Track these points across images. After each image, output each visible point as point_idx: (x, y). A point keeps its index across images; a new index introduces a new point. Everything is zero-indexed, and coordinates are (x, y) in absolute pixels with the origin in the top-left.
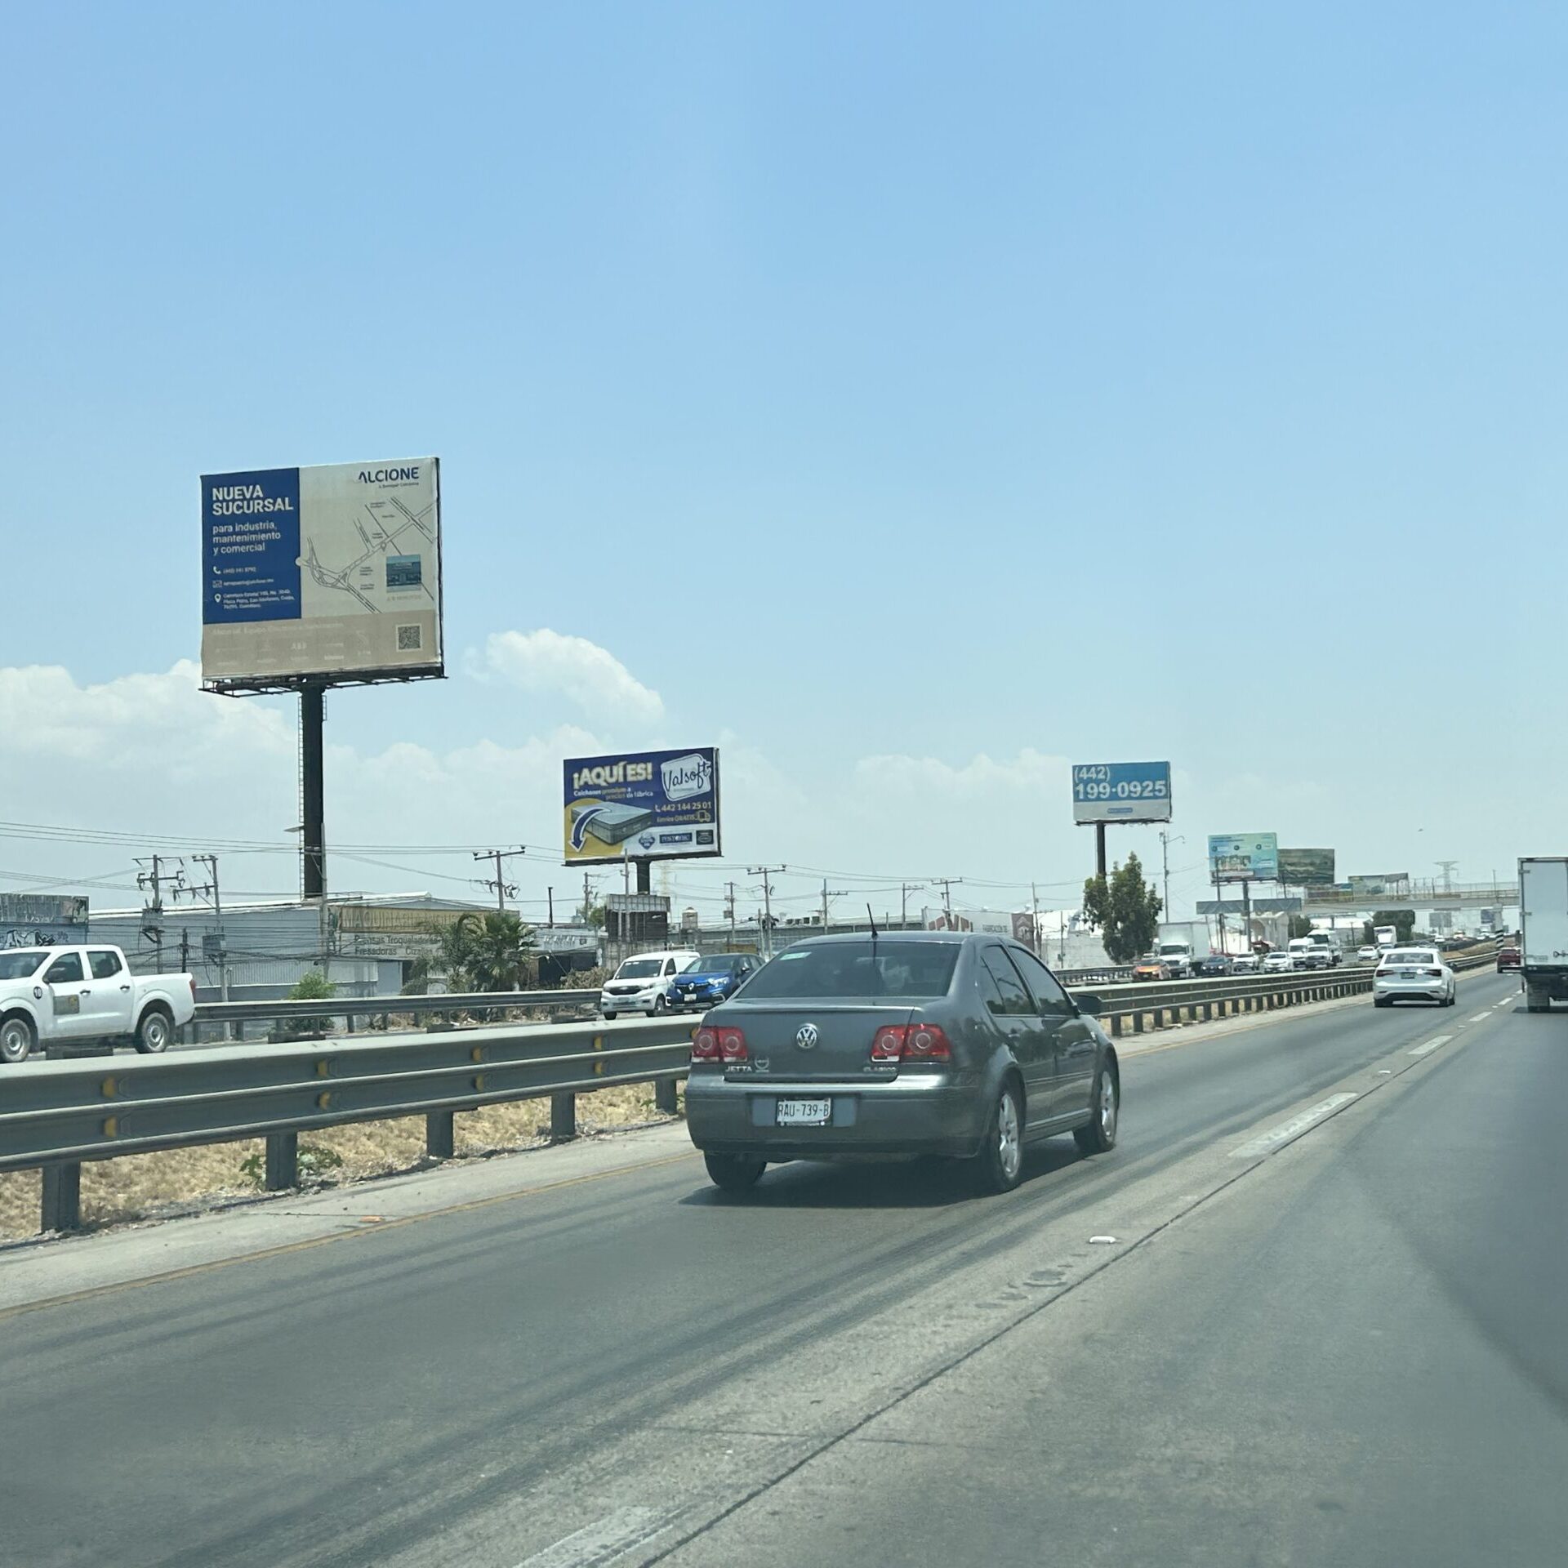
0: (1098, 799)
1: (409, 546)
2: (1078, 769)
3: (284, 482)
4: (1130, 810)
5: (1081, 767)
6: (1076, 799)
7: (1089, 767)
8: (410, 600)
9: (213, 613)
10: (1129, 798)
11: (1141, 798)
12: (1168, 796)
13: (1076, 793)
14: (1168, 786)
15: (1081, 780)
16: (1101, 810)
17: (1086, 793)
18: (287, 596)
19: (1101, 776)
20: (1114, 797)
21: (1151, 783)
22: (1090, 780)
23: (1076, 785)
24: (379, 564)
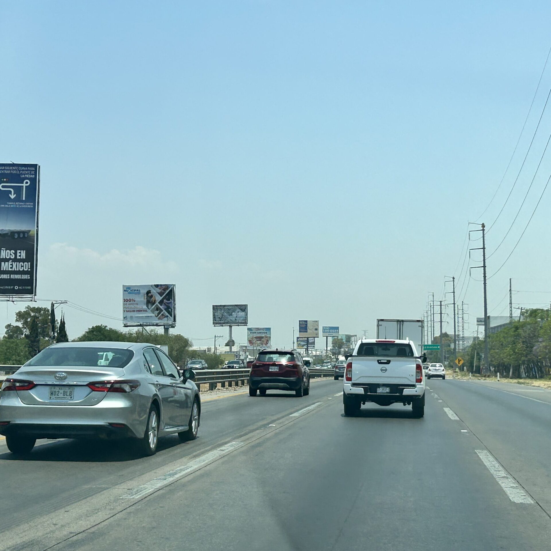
0: (327, 332)
1: (316, 327)
2: (323, 327)
3: (306, 321)
4: (332, 335)
5: (324, 327)
6: (323, 332)
7: (325, 327)
8: (316, 331)
9: (300, 332)
10: (332, 332)
11: (334, 333)
12: (338, 332)
13: (323, 331)
14: (338, 331)
15: (324, 329)
16: (327, 334)
17: (325, 331)
18: (306, 331)
19: (327, 328)
20: (329, 332)
21: (336, 330)
22: (325, 329)
23: (323, 330)
24: (314, 328)
